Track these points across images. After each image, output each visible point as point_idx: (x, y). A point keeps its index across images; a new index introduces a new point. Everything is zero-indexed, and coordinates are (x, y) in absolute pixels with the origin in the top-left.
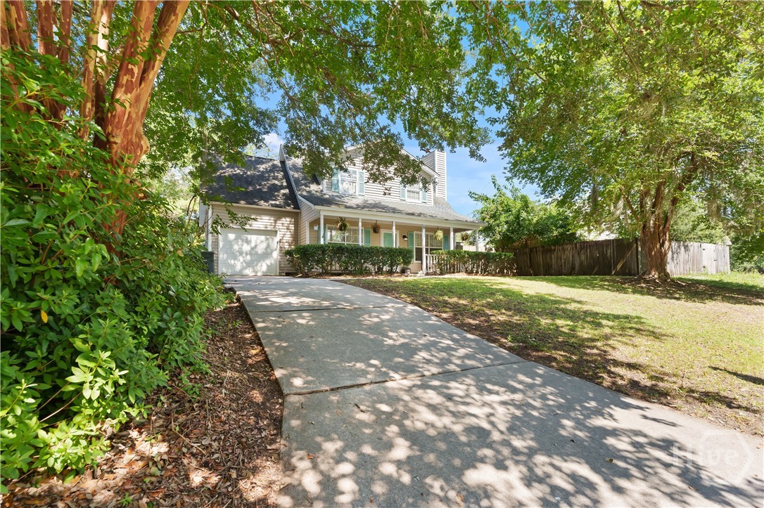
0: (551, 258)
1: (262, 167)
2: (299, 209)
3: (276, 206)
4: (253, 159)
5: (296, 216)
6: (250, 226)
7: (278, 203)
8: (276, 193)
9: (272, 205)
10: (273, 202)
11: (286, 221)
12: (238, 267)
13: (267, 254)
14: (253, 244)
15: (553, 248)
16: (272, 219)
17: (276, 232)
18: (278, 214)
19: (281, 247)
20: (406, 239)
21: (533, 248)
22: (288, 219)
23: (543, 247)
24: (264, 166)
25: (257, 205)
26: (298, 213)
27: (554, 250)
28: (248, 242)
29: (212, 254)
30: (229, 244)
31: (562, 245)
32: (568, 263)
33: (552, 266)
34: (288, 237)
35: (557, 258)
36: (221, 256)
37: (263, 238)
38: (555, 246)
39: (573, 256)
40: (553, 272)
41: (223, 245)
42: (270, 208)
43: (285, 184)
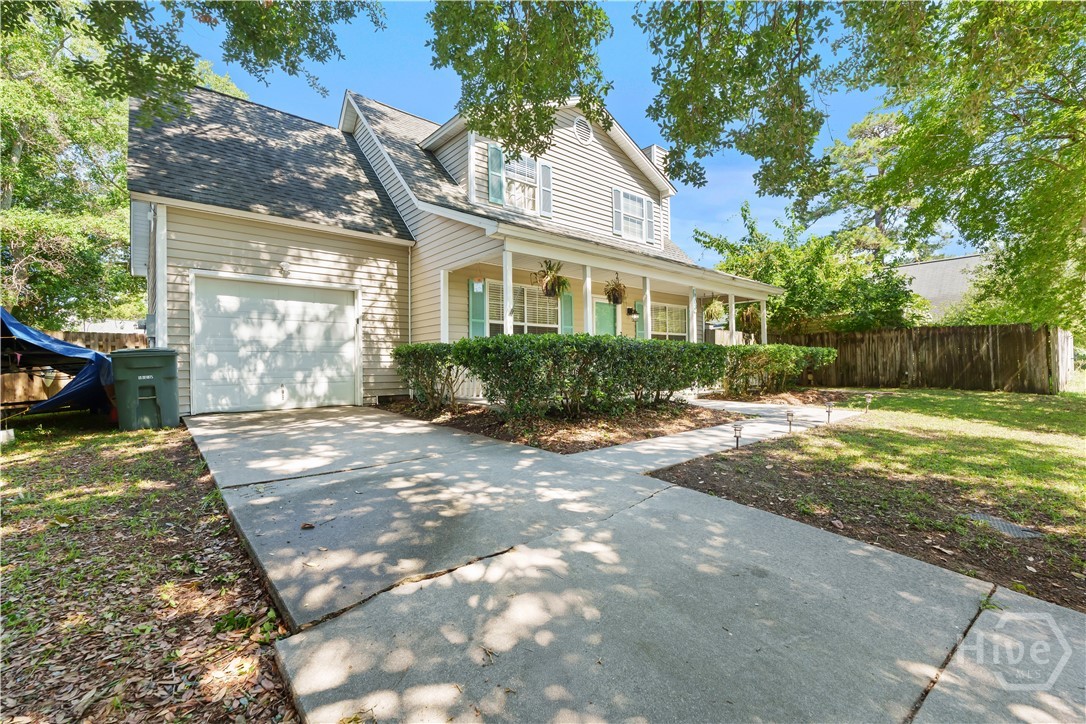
0: (854, 355)
1: (304, 137)
2: (411, 238)
3: (354, 227)
4: (278, 115)
5: (403, 255)
6: (285, 274)
7: (358, 219)
8: (348, 198)
9: (346, 226)
10: (348, 218)
11: (381, 267)
12: (252, 388)
13: (329, 350)
14: (291, 326)
15: (859, 336)
16: (344, 260)
17: (353, 293)
18: (359, 249)
19: (366, 334)
20: (635, 316)
21: (815, 335)
22: (383, 263)
23: (837, 334)
24: (306, 134)
25: (304, 219)
26: (405, 249)
27: (862, 340)
28: (280, 319)
29: (168, 357)
30: (223, 323)
31: (880, 331)
32: (891, 365)
33: (855, 367)
34: (383, 307)
35: (868, 355)
36: (198, 361)
37: (319, 309)
38: (863, 333)
39: (902, 353)
40: (857, 379)
41: (204, 327)
42: (340, 230)
43: (364, 179)
